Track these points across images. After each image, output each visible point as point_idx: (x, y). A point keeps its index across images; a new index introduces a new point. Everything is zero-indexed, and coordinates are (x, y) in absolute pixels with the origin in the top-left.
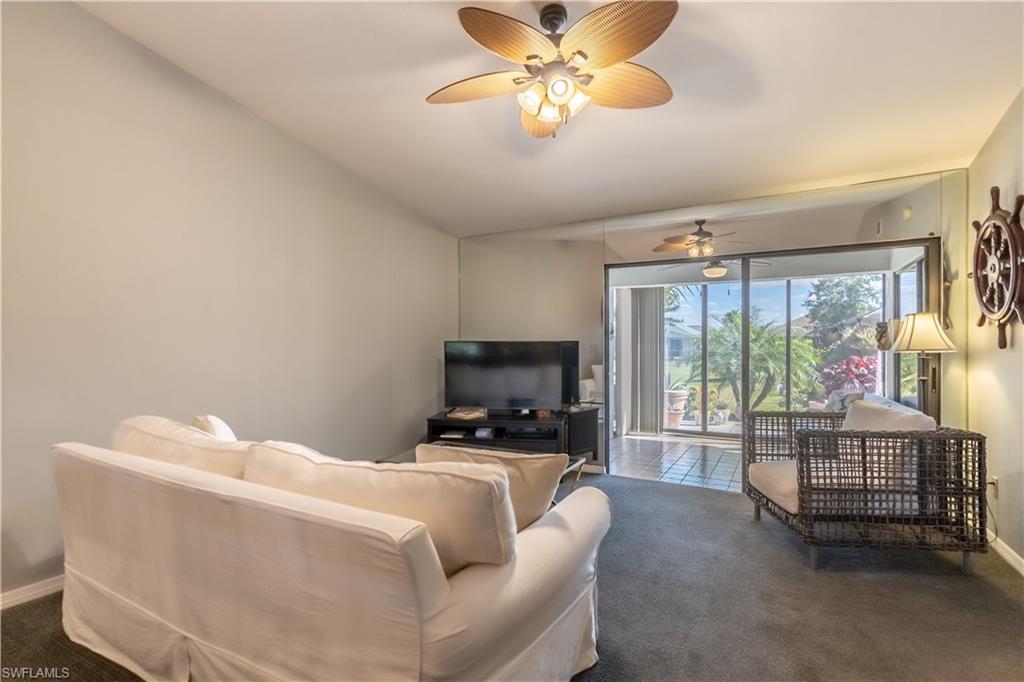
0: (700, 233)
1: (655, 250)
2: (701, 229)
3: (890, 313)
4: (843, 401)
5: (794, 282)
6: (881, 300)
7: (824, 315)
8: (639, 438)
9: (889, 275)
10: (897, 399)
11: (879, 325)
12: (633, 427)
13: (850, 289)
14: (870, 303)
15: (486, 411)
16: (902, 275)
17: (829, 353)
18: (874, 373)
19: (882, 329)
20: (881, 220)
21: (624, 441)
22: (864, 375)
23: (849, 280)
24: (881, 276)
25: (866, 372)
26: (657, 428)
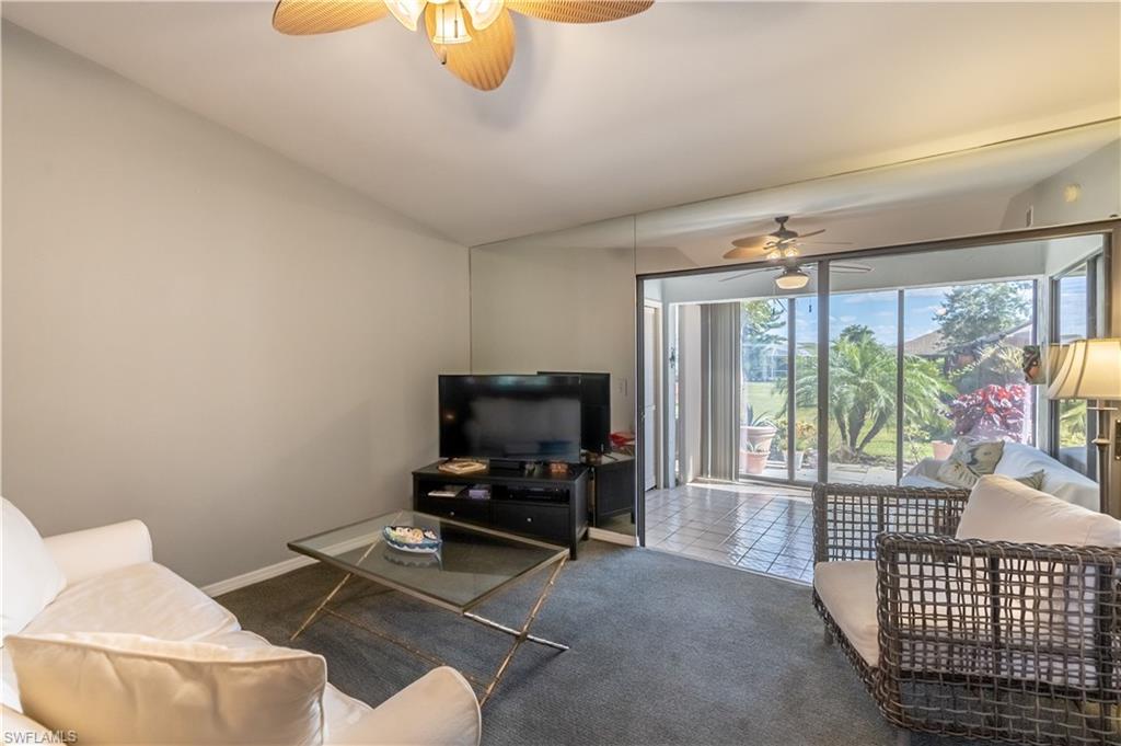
0: (783, 233)
1: (725, 257)
2: (782, 228)
3: (1043, 335)
4: (973, 452)
5: (907, 293)
6: (1031, 312)
7: (960, 330)
8: (709, 486)
9: (1044, 280)
10: (1054, 453)
11: (1027, 349)
12: (703, 471)
13: (993, 300)
14: (1018, 315)
15: (488, 461)
16: (1064, 281)
17: (962, 377)
18: (1020, 407)
19: (1032, 357)
20: (1032, 208)
21: (689, 490)
22: (1006, 409)
23: (990, 288)
24: (1031, 283)
25: (1010, 405)
26: (731, 474)
